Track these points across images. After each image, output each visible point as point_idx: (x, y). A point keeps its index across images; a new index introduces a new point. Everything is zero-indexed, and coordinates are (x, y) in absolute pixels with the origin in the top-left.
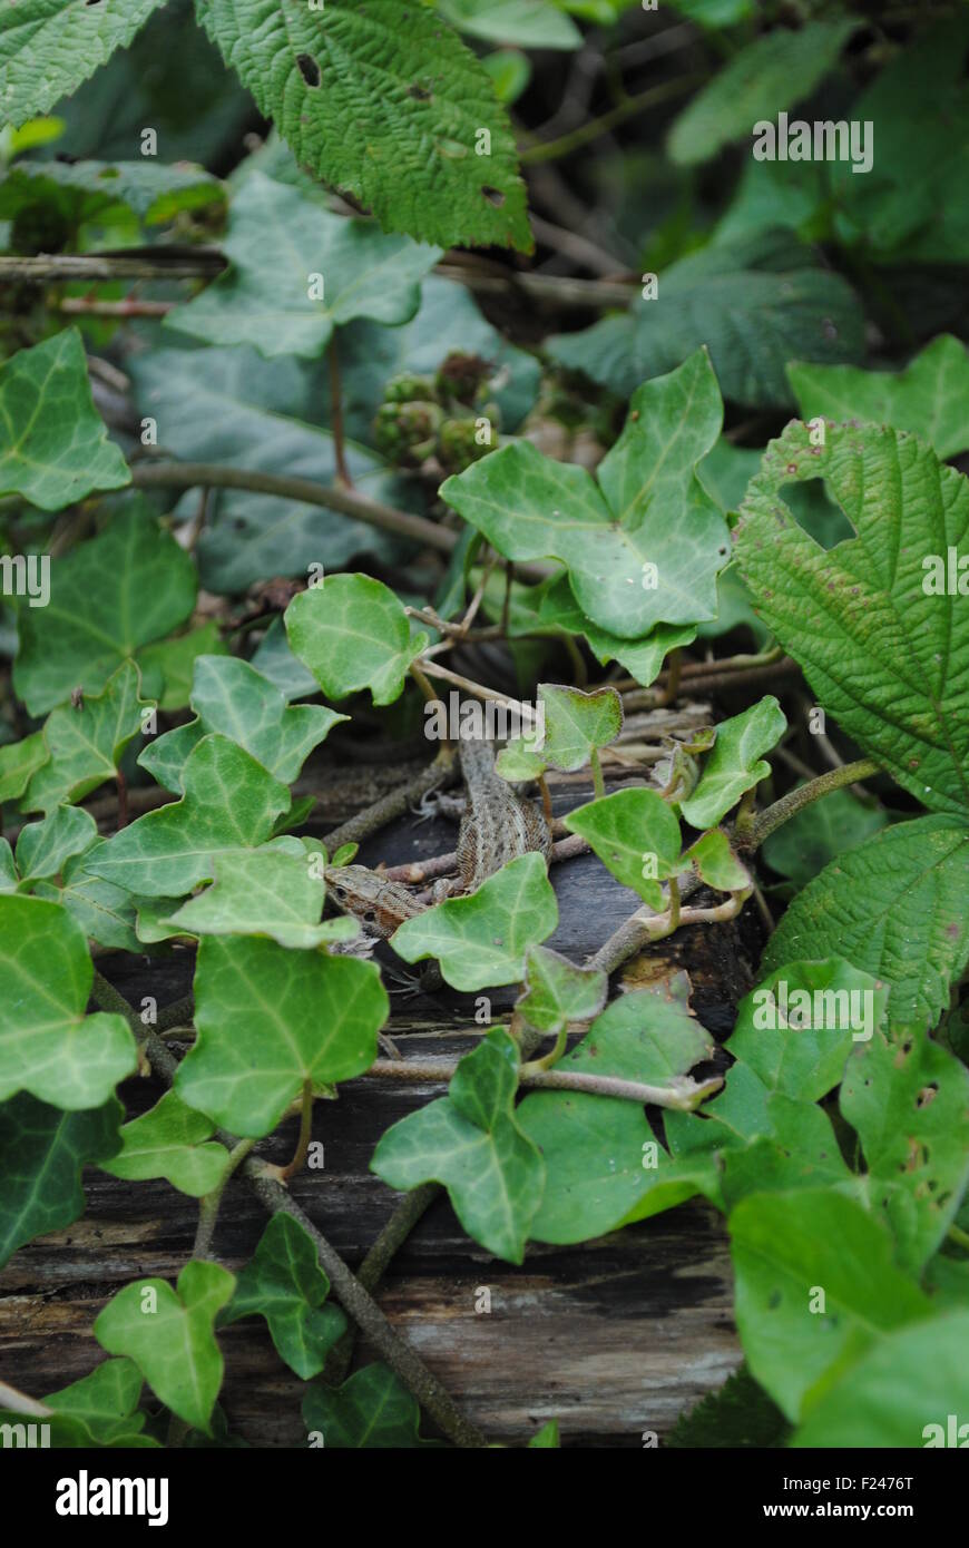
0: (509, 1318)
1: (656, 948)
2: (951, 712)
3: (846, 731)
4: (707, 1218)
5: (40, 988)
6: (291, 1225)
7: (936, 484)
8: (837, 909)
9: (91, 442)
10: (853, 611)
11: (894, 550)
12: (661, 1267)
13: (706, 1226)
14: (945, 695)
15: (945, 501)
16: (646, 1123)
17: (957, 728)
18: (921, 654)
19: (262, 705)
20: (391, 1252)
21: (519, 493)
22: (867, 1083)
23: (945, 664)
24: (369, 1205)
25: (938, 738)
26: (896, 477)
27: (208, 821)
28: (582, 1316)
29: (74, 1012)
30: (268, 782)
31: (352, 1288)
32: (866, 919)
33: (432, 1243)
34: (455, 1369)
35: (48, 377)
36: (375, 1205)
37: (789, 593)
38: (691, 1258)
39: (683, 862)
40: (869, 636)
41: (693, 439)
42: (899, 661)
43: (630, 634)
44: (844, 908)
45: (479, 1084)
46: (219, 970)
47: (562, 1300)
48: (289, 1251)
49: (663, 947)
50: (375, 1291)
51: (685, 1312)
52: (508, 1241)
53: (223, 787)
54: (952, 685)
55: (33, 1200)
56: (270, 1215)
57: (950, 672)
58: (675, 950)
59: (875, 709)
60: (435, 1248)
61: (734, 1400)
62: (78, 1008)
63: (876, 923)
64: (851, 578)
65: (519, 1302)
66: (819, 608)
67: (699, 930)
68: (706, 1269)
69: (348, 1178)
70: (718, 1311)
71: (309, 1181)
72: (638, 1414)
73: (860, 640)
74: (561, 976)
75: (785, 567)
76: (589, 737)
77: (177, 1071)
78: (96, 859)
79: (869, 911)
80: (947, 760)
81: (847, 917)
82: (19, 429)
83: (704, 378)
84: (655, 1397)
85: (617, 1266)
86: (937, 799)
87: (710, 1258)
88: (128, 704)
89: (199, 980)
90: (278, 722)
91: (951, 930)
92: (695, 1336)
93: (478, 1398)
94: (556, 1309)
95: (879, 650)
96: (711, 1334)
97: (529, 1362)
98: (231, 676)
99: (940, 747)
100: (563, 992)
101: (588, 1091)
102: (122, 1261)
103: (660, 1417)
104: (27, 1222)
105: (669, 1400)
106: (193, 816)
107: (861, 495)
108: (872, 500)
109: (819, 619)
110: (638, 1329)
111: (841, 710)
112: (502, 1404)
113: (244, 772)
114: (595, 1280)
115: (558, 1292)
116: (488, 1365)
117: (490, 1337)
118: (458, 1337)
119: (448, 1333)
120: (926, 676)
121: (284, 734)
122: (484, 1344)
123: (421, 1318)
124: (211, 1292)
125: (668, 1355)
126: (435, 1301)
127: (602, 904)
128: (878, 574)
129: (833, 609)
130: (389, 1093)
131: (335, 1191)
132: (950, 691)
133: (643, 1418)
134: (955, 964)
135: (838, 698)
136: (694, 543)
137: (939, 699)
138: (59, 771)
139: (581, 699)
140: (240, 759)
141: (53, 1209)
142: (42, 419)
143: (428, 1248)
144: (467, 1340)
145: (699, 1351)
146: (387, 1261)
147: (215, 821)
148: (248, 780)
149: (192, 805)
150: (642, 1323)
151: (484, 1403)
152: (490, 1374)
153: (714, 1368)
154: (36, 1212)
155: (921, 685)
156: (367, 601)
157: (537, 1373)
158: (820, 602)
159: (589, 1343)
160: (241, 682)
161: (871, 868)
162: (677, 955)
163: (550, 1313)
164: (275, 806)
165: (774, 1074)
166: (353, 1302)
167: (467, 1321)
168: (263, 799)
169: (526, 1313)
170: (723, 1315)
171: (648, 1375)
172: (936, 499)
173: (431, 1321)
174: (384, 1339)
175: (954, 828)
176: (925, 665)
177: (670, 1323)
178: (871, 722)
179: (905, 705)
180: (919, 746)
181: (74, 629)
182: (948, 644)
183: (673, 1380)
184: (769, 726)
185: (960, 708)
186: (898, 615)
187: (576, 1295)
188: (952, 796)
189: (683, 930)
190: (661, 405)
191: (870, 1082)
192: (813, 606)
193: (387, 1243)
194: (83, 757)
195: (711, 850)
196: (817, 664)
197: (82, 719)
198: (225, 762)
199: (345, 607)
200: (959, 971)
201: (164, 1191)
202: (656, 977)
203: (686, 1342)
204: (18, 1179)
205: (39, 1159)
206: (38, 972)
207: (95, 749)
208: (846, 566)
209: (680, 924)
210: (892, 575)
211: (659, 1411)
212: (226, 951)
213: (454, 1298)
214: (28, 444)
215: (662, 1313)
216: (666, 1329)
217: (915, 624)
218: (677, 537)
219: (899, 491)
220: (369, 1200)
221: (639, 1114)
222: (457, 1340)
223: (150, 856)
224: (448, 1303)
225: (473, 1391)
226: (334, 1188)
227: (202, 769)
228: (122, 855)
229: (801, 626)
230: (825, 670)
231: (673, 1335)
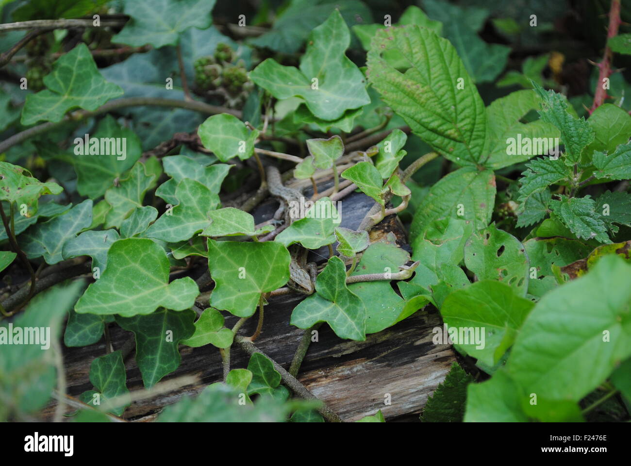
0: (352, 377)
1: (377, 227)
2: (462, 127)
3: (425, 140)
4: (423, 320)
5: (150, 274)
6: (260, 357)
7: (438, 44)
8: (435, 208)
9: (100, 84)
10: (418, 95)
11: (429, 70)
12: (409, 343)
13: (424, 323)
14: (458, 121)
15: (443, 50)
16: (392, 288)
17: (464, 134)
18: (447, 107)
19: (194, 171)
20: (301, 360)
21: (275, 77)
22: (474, 255)
23: (456, 109)
24: (287, 346)
25: (458, 138)
26: (423, 43)
27: (190, 212)
28: (381, 369)
29: (165, 282)
30: (210, 194)
31: (290, 378)
32: (448, 209)
33: (316, 354)
34: (333, 403)
35: (76, 63)
36: (289, 345)
37: (393, 92)
38: (420, 337)
39: (385, 187)
40: (426, 103)
41: (339, 45)
42: (439, 111)
43: (335, 118)
44: (438, 207)
45: (327, 283)
46: (217, 258)
47: (372, 365)
48: (260, 368)
49: (380, 226)
50: (298, 377)
51: (421, 358)
52: (358, 334)
53: (193, 198)
54: (460, 117)
55: (158, 364)
56: (250, 355)
57: (458, 112)
58: (384, 226)
59: (434, 131)
60: (317, 356)
61: (450, 385)
62: (166, 281)
63: (451, 209)
64: (415, 82)
65: (355, 370)
66: (405, 95)
67: (391, 218)
68: (426, 340)
69: (276, 337)
70: (435, 355)
71: (260, 342)
72: (409, 404)
73: (422, 105)
74: (350, 237)
75: (389, 82)
76: (331, 157)
77: (210, 298)
78: (151, 232)
79: (448, 206)
80: (463, 146)
81: (441, 211)
82: (67, 86)
83: (339, 21)
84: (415, 396)
85: (391, 347)
86: (462, 162)
87: (427, 335)
88: (141, 179)
89: (211, 262)
90: (204, 175)
91: (482, 205)
92: (427, 367)
93: (344, 413)
94: (370, 369)
95: (431, 108)
96: (433, 365)
97: (363, 393)
98: (179, 163)
99: (460, 142)
100: (352, 242)
101: (367, 281)
102: (189, 391)
103: (418, 404)
104: (157, 373)
105: (420, 396)
106: (184, 211)
107: (412, 52)
108: (416, 53)
109: (406, 100)
110: (404, 369)
111: (421, 133)
112: (354, 413)
113: (200, 190)
114: (384, 354)
115: (370, 362)
116: (346, 398)
117: (345, 386)
118: (333, 389)
119: (329, 389)
120: (450, 115)
121: (207, 179)
122: (344, 390)
123: (317, 385)
124: (242, 380)
125: (417, 378)
126: (321, 377)
127: (350, 217)
128: (425, 80)
129: (410, 95)
130: (285, 302)
131: (272, 344)
132: (460, 119)
133: (411, 406)
134: (487, 216)
135: (419, 128)
136: (350, 82)
137: (456, 123)
138: (116, 211)
139: (325, 142)
140: (197, 186)
141: (168, 365)
142: (76, 81)
143: (315, 357)
144: (336, 390)
145: (431, 372)
146: (300, 364)
147: (192, 211)
148: (202, 194)
149: (182, 206)
150: (405, 367)
151: (348, 414)
152: (348, 402)
153: (436, 378)
154: (160, 368)
155: (449, 119)
156: (228, 123)
157: (366, 397)
158: (405, 93)
159: (385, 380)
160: (184, 164)
161: (444, 191)
162: (386, 228)
163: (368, 371)
164: (214, 202)
165: (434, 265)
166: (291, 382)
167: (336, 382)
168: (209, 200)
169: (359, 373)
170: (437, 356)
171: (410, 387)
172: (439, 50)
173: (321, 386)
174: (306, 394)
175: (471, 172)
176: (449, 111)
177: (416, 364)
178: (433, 136)
179: (445, 127)
180: (452, 143)
181: (95, 170)
182: (455, 102)
183: (421, 387)
184: (399, 139)
185: (465, 125)
186: (435, 93)
187: (378, 361)
188: (468, 160)
189: (386, 218)
190: (322, 36)
191: (475, 254)
192: (403, 95)
193: (299, 357)
194: (125, 204)
195: (394, 182)
196: (409, 116)
197: (121, 191)
198: (191, 188)
199: (220, 127)
200: (489, 219)
201: (200, 360)
202: (379, 238)
203: (423, 370)
204: (150, 357)
205: (156, 348)
206: (148, 269)
207: (130, 200)
208: (412, 78)
209: (386, 215)
210: (430, 78)
211: (417, 402)
212: (219, 250)
213: (329, 374)
214: (72, 92)
215: (413, 361)
216: (415, 367)
217: (442, 96)
218: (342, 81)
219: (425, 48)
220: (287, 343)
221: (388, 286)
222: (332, 391)
223: (171, 228)
224: (326, 377)
225: (342, 410)
226: (271, 342)
227: (183, 192)
228: (160, 229)
229: (400, 103)
230: (412, 118)
231: (418, 368)
